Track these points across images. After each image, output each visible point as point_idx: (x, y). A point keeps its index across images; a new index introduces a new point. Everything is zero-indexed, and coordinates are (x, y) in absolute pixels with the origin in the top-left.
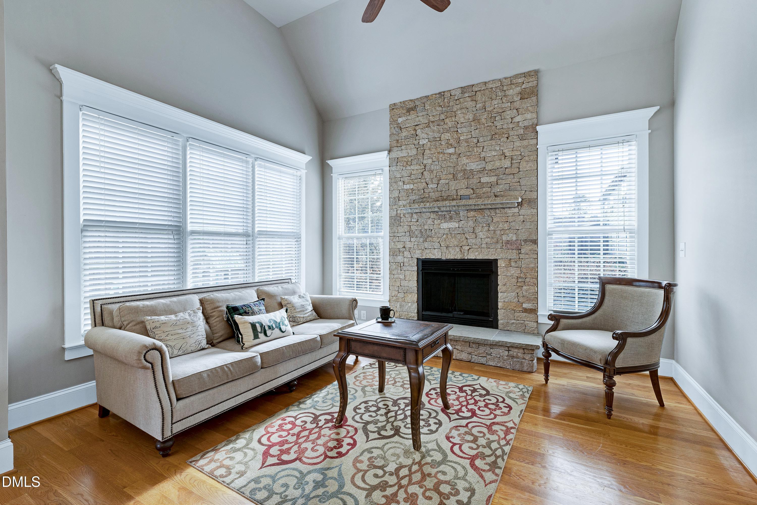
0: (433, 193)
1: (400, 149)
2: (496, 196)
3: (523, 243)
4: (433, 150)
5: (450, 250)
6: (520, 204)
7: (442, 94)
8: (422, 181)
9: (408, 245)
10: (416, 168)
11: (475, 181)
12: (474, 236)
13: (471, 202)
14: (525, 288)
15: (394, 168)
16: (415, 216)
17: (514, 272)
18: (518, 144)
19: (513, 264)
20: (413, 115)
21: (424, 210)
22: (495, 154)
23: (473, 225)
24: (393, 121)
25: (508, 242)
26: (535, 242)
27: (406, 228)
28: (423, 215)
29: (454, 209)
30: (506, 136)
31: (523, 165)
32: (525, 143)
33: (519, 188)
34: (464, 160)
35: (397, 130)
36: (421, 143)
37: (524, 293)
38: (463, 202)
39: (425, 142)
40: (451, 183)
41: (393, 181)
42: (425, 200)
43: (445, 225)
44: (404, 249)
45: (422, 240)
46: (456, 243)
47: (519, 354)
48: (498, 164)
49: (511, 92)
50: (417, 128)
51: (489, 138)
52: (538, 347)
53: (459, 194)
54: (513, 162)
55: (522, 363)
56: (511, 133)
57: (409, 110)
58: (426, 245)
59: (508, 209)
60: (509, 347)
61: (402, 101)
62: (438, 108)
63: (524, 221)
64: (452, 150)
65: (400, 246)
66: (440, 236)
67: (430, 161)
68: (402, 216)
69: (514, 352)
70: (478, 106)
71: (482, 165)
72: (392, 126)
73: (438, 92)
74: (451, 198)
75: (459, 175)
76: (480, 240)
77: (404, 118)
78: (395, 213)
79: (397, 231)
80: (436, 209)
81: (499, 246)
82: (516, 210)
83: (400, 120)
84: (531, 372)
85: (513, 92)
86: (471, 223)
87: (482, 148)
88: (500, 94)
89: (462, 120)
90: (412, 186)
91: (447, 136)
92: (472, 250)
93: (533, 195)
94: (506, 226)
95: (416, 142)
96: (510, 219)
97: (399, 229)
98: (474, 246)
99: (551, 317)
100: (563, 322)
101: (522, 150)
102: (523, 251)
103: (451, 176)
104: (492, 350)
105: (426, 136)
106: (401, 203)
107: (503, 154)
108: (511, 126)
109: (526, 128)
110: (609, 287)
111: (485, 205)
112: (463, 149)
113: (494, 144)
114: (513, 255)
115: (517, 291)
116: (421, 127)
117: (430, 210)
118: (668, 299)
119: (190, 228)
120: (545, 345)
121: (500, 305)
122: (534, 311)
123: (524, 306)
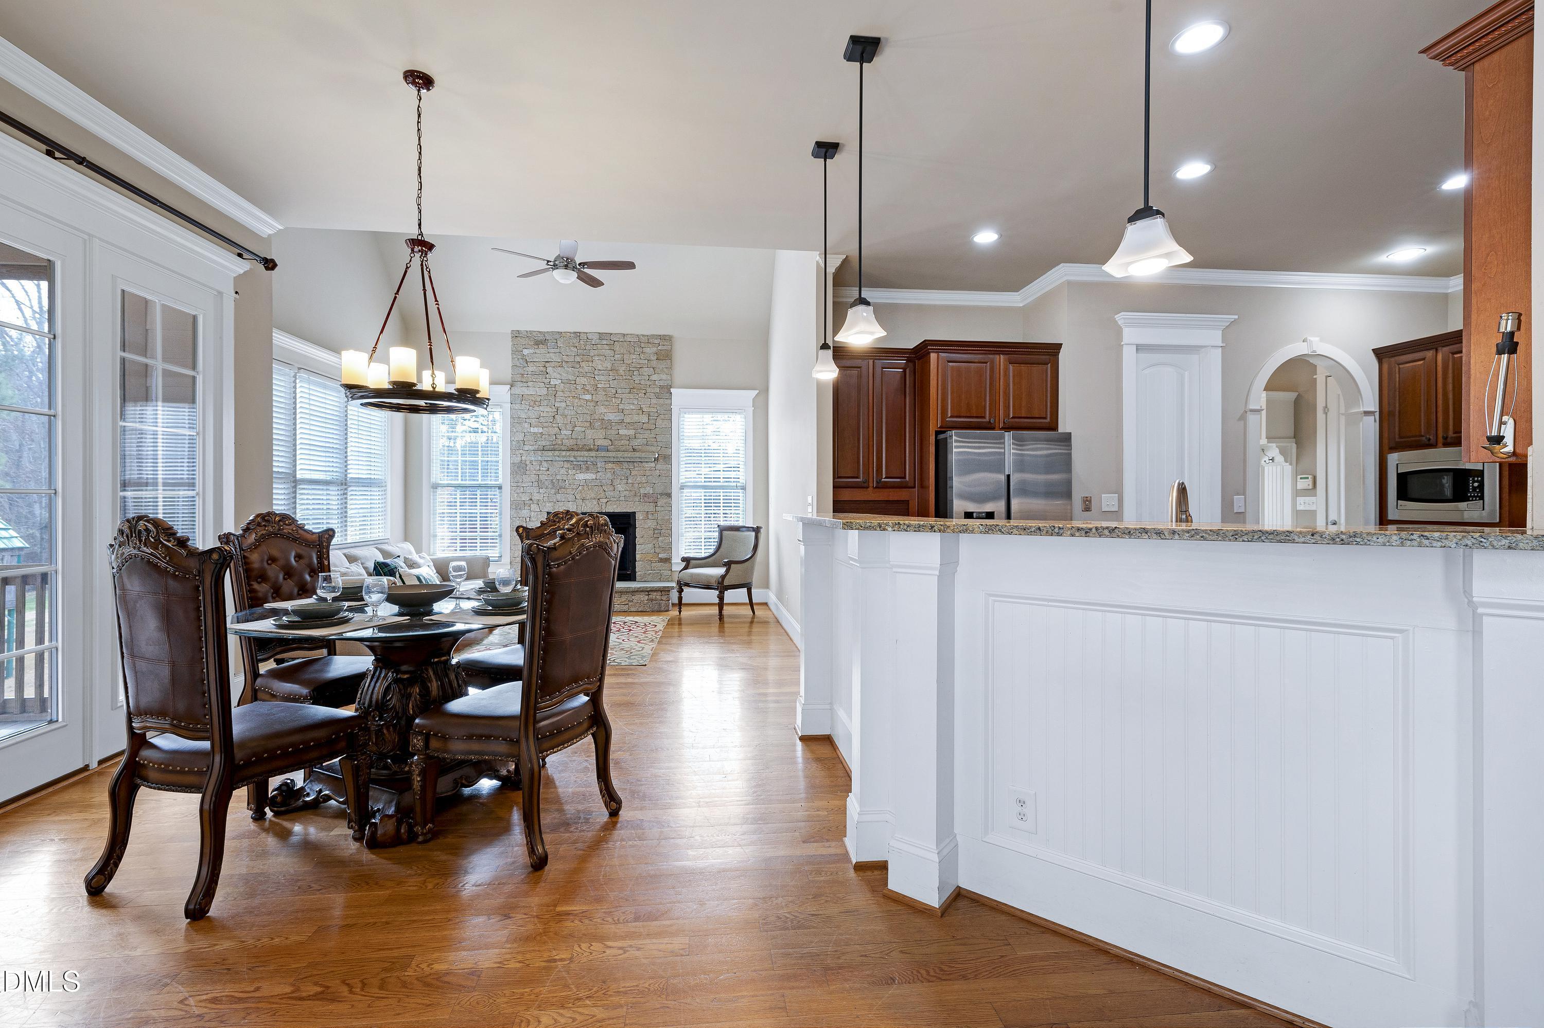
0: (567, 441)
1: (525, 384)
2: (634, 450)
3: (659, 496)
4: (568, 394)
5: (587, 502)
6: (656, 460)
7: (577, 334)
8: (554, 425)
9: (536, 497)
10: (546, 410)
11: (614, 432)
12: (612, 488)
13: (610, 454)
14: (660, 538)
15: (517, 406)
16: (545, 464)
17: (651, 524)
18: (654, 401)
19: (650, 517)
20: (542, 350)
21: (557, 459)
22: (634, 408)
23: (611, 477)
24: (516, 352)
25: (645, 495)
26: (669, 495)
27: (534, 478)
28: (554, 463)
29: (592, 459)
30: (644, 391)
31: (659, 422)
32: (661, 401)
33: (655, 444)
34: (602, 409)
35: (522, 363)
36: (552, 383)
37: (660, 544)
38: (603, 454)
39: (557, 383)
40: (588, 432)
41: (516, 421)
42: (557, 447)
43: (581, 476)
44: (531, 502)
45: (553, 491)
46: (593, 495)
47: (658, 597)
48: (636, 418)
49: (647, 350)
50: (547, 364)
51: (627, 391)
52: (673, 588)
53: (596, 444)
54: (649, 418)
55: (660, 604)
56: (649, 390)
57: (538, 343)
58: (559, 497)
59: (645, 463)
60: (649, 591)
61: (528, 329)
62: (572, 348)
63: (660, 476)
64: (588, 397)
65: (525, 498)
66: (575, 487)
67: (563, 405)
68: (528, 463)
69: (653, 595)
70: (616, 356)
71: (620, 417)
72: (515, 356)
73: (572, 331)
74: (588, 448)
75: (596, 424)
76: (618, 492)
77: (531, 351)
78: (519, 459)
79: (521, 481)
80: (572, 459)
81: (637, 499)
82: (653, 465)
83: (526, 352)
84: (668, 611)
85: (650, 350)
86: (609, 475)
87: (620, 399)
88: (637, 349)
89: (600, 367)
90: (541, 430)
91: (582, 380)
92: (610, 502)
93: (667, 452)
94: (644, 479)
95: (547, 381)
96: (648, 473)
97: (524, 479)
98: (612, 499)
99: (684, 559)
100: (693, 562)
101: (658, 408)
102: (659, 504)
103: (588, 424)
104: (633, 597)
105: (558, 376)
106: (526, 448)
107: (641, 408)
108: (648, 383)
109: (661, 387)
110: (725, 533)
111: (624, 458)
112: (600, 396)
113: (632, 397)
114: (651, 507)
115: (654, 542)
116: (553, 364)
117: (565, 459)
118: (757, 538)
119: (299, 476)
120: (679, 583)
121: (638, 557)
122: (668, 560)
123: (660, 556)
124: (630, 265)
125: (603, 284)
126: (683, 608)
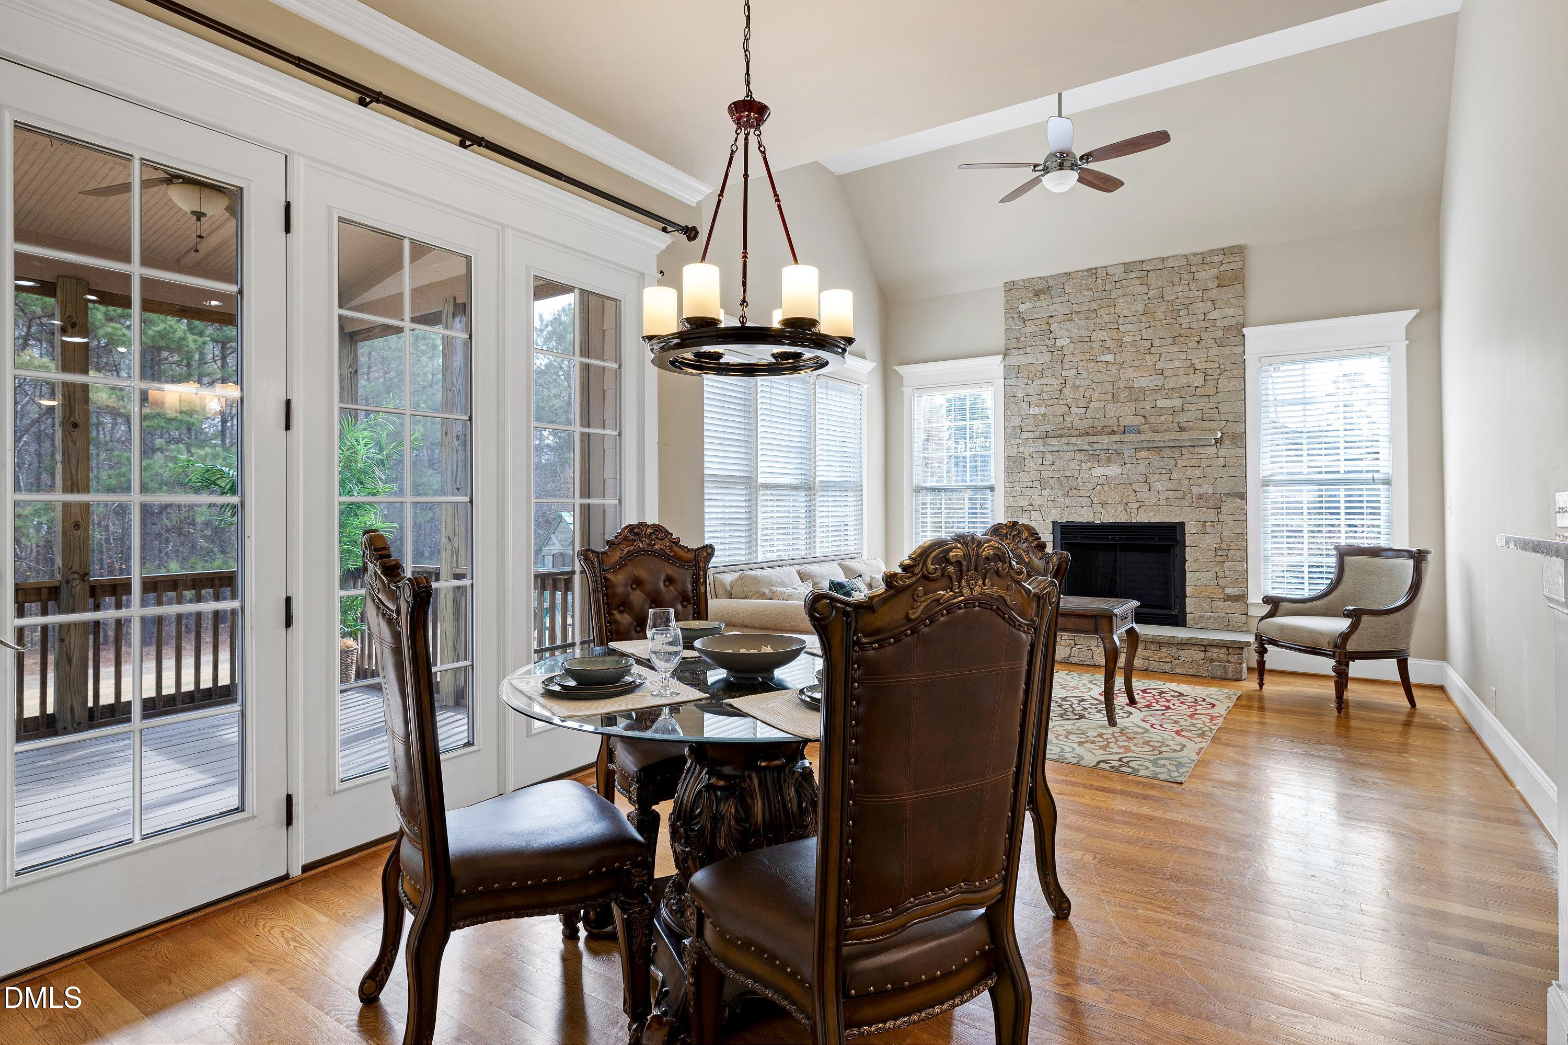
0: (1079, 422)
1: (1022, 351)
2: (1181, 429)
3: (1224, 498)
4: (1079, 357)
5: (1109, 508)
6: (1219, 441)
7: (1092, 272)
8: (1061, 402)
9: (1037, 501)
10: (1050, 383)
11: (1148, 404)
12: (1146, 487)
13: (1143, 437)
14: (1227, 564)
15: (1012, 382)
16: (1048, 456)
17: (1210, 541)
18: (1214, 351)
19: (1209, 529)
20: (1044, 301)
21: (1066, 448)
22: (1180, 366)
23: (1144, 472)
24: (1011, 309)
25: (1200, 496)
26: (1242, 497)
27: (1034, 475)
28: (1062, 454)
29: (1115, 446)
30: (1196, 339)
31: (1223, 383)
32: (1226, 350)
33: (1217, 417)
34: (1130, 373)
35: (1018, 323)
36: (1058, 344)
37: (1227, 573)
38: (1132, 437)
39: (1065, 343)
40: (1109, 407)
41: (1011, 401)
42: (1065, 431)
43: (1100, 471)
44: (1031, 508)
45: (1060, 493)
46: (1117, 498)
47: (1222, 656)
48: (1184, 381)
49: (1202, 275)
50: (1051, 320)
51: (1170, 341)
52: (1248, 644)
53: (1121, 423)
54: (1207, 378)
55: (1225, 668)
56: (1204, 335)
57: (1038, 294)
58: (1068, 501)
59: (1201, 448)
60: (1206, 646)
61: (1025, 277)
62: (1085, 293)
63: (1225, 466)
64: (1109, 357)
65: (1024, 502)
66: (1091, 486)
67: (1074, 372)
68: (1026, 455)
69: (1214, 653)
70: (1151, 293)
71: (1158, 380)
72: (1009, 316)
73: (1085, 268)
74: (1109, 430)
75: (1122, 396)
76: (1156, 493)
77: (1030, 305)
78: (1015, 451)
79: (1018, 480)
80: (1086, 447)
81: (1187, 502)
82: (1213, 449)
83: (1022, 308)
84: (1239, 680)
85: (1206, 275)
86: (1142, 468)
87: (1158, 355)
88: (1185, 276)
89: (1126, 313)
90: (1043, 410)
91: (1101, 335)
92: (1144, 508)
93: (1239, 428)
94: (1198, 473)
95: (1050, 343)
96: (1204, 463)
97: (1022, 477)
98: (1147, 503)
99: (1267, 600)
100: (1284, 606)
101: (1221, 361)
102: (1224, 510)
103: (1109, 397)
104: (1180, 652)
105: (1066, 334)
106: (1024, 435)
107: (1192, 365)
108: (1204, 325)
109: (1226, 328)
110: (1349, 559)
111: (1164, 441)
112: (1127, 355)
113: (1177, 350)
114: (1211, 515)
115: (1216, 569)
116: (1058, 319)
117: (1076, 448)
118: (1418, 572)
119: (761, 480)
120: (1258, 637)
121: (1189, 590)
122: (1241, 598)
123: (1227, 591)
124: (1161, 138)
125: (1122, 184)
126: (1267, 678)
